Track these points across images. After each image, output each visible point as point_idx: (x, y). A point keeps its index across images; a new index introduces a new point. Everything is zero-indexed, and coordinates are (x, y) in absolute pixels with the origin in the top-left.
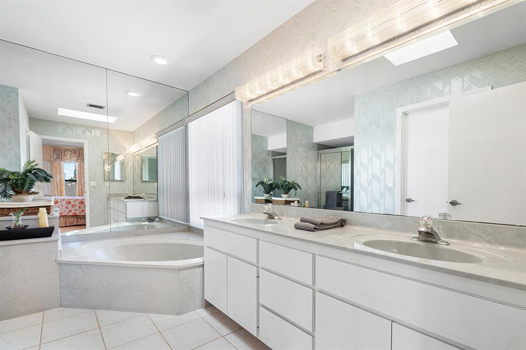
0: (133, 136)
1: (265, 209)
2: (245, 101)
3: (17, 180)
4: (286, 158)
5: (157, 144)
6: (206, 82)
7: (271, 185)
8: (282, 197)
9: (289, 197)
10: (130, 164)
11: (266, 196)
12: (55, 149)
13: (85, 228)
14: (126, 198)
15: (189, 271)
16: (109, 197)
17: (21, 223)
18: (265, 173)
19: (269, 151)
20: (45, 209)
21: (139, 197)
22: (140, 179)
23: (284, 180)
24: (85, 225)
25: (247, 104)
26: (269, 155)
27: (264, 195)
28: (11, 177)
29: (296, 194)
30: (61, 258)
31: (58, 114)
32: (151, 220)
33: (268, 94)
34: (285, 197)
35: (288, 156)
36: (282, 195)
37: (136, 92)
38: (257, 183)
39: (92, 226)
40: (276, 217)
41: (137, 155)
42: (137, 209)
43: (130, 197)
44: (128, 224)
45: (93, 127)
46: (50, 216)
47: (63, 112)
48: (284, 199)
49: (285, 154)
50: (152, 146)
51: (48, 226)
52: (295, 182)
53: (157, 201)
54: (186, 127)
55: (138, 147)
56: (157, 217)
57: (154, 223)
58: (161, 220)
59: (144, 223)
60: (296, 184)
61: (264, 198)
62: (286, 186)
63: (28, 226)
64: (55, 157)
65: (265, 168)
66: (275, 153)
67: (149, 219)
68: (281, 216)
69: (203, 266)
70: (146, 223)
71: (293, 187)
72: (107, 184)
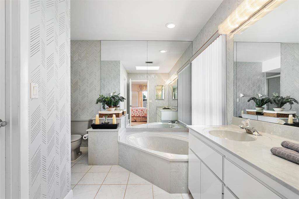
0: (169, 75)
1: (243, 125)
2: (228, 33)
3: (108, 101)
4: (280, 77)
5: (178, 78)
6: (202, 30)
7: (263, 100)
8: (274, 110)
9: (282, 111)
10: (167, 91)
11: (258, 109)
12: (140, 86)
13: (147, 123)
14: (163, 109)
15: (178, 164)
16: (157, 107)
17: (106, 121)
18: (259, 90)
19: (264, 73)
20: (115, 115)
21: (169, 109)
22: (171, 98)
23: (277, 95)
24: (147, 121)
25: (230, 35)
26: (264, 76)
27: (256, 108)
28: (106, 100)
29: (291, 108)
30: (119, 140)
31: (137, 69)
32: (173, 122)
33: (249, 19)
34: (277, 111)
35: (282, 76)
36: (274, 109)
37: (164, 50)
38: (249, 99)
39: (150, 122)
40: (255, 133)
41: (171, 85)
42: (167, 115)
43: (165, 108)
44: (161, 123)
45: (152, 74)
46: (118, 118)
47: (138, 68)
48: (276, 112)
49: (279, 74)
50: (175, 80)
51: (116, 123)
52: (291, 97)
53: (177, 111)
54: (191, 64)
55: (170, 81)
56: (177, 121)
57: (174, 124)
58: (178, 122)
59: (169, 124)
60: (292, 98)
61: (255, 111)
62: (279, 101)
63: (109, 123)
64: (140, 89)
65: (259, 86)
66: (268, 74)
67: (172, 122)
68: (263, 132)
69: (187, 162)
70: (171, 124)
71: (288, 102)
72: (157, 101)
